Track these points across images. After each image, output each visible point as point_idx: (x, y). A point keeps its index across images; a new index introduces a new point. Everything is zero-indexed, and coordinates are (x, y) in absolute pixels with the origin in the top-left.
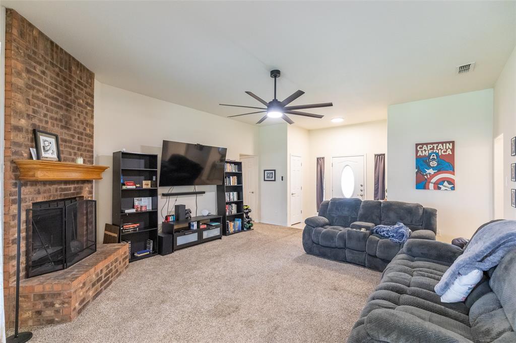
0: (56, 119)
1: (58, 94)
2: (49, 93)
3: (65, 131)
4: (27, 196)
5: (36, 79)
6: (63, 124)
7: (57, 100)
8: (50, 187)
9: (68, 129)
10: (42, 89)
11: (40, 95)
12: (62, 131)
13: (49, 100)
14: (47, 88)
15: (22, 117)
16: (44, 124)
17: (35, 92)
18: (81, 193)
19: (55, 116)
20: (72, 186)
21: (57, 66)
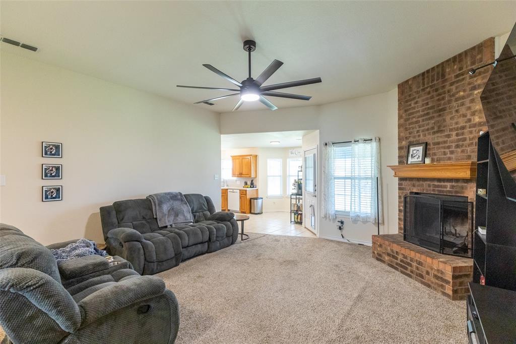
0: (428, 130)
1: (429, 108)
2: (421, 113)
3: (439, 135)
4: (407, 187)
5: (411, 111)
6: (436, 129)
7: (428, 114)
8: (423, 183)
9: (442, 131)
10: (414, 115)
11: (414, 120)
12: (434, 136)
13: (420, 119)
14: (419, 111)
15: (403, 140)
16: (417, 139)
17: (410, 122)
18: (463, 193)
19: (426, 127)
20: (448, 184)
21: (427, 88)
